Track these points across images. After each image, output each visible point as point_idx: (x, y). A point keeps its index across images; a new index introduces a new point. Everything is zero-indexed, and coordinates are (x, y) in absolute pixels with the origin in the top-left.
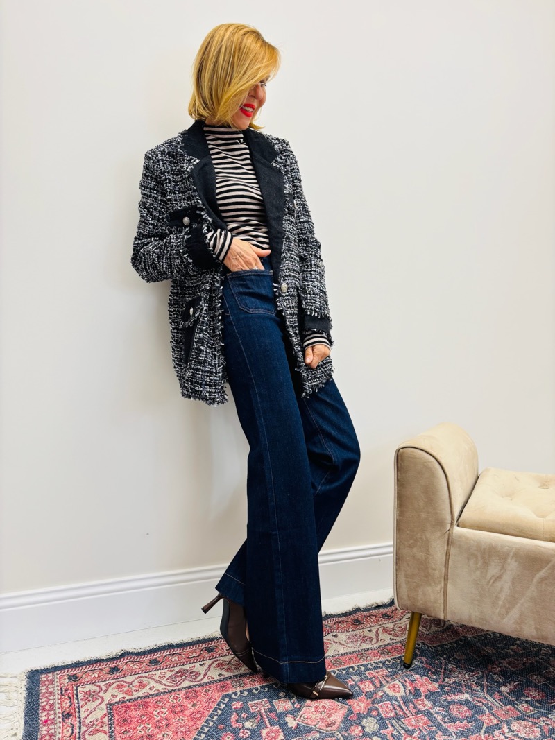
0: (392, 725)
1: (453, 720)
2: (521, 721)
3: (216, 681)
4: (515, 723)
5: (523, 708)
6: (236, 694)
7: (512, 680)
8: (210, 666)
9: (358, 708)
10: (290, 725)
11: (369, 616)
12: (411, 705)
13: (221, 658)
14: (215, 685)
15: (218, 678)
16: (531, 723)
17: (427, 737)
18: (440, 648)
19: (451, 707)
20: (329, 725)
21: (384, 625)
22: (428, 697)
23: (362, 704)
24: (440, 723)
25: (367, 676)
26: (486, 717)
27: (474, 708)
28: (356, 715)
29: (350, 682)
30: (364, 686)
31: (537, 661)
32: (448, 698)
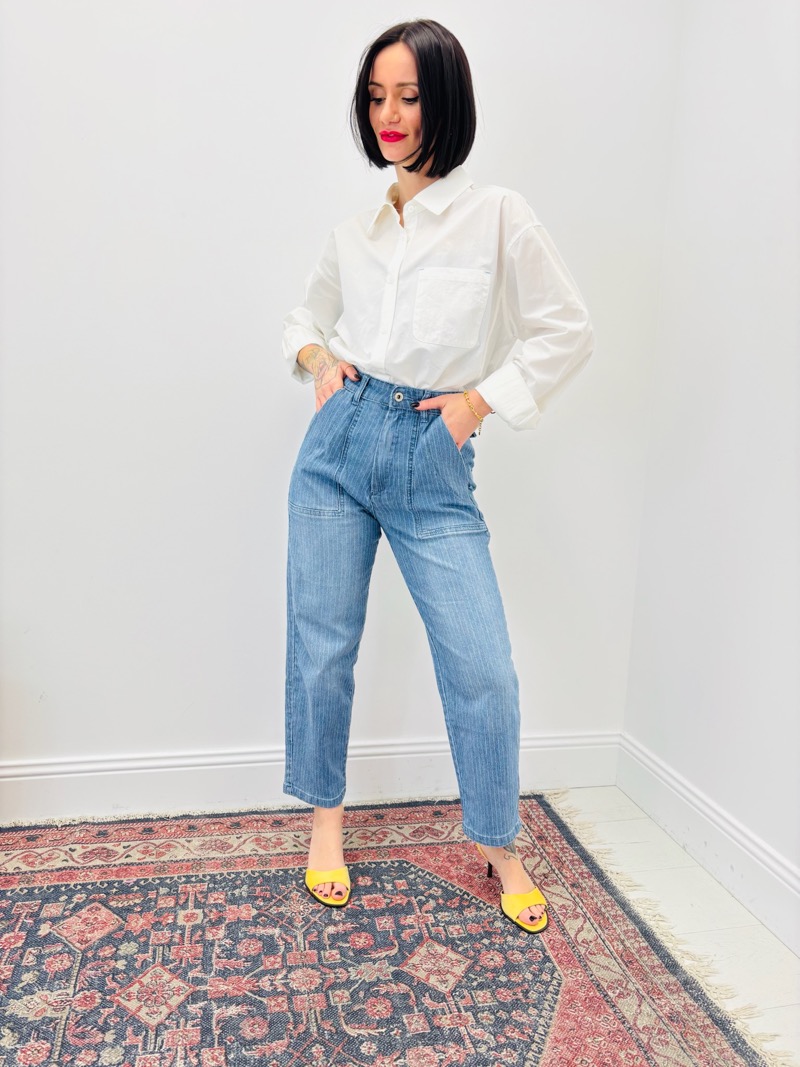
0: (154, 951)
1: (229, 957)
2: (309, 969)
3: (6, 874)
4: (299, 972)
5: (327, 954)
6: (13, 891)
7: (349, 921)
9: (133, 924)
10: (40, 933)
11: (257, 821)
12: (200, 933)
13: (35, 850)
15: (11, 871)
16: (319, 973)
17: (180, 971)
19: (244, 940)
20: (81, 942)
21: (263, 835)
22: (228, 926)
23: (141, 921)
24: (211, 958)
25: (177, 891)
26: (272, 959)
27: (270, 946)
28: (123, 933)
29: (152, 895)
30: (162, 902)
31: (409, 903)
32: (252, 930)
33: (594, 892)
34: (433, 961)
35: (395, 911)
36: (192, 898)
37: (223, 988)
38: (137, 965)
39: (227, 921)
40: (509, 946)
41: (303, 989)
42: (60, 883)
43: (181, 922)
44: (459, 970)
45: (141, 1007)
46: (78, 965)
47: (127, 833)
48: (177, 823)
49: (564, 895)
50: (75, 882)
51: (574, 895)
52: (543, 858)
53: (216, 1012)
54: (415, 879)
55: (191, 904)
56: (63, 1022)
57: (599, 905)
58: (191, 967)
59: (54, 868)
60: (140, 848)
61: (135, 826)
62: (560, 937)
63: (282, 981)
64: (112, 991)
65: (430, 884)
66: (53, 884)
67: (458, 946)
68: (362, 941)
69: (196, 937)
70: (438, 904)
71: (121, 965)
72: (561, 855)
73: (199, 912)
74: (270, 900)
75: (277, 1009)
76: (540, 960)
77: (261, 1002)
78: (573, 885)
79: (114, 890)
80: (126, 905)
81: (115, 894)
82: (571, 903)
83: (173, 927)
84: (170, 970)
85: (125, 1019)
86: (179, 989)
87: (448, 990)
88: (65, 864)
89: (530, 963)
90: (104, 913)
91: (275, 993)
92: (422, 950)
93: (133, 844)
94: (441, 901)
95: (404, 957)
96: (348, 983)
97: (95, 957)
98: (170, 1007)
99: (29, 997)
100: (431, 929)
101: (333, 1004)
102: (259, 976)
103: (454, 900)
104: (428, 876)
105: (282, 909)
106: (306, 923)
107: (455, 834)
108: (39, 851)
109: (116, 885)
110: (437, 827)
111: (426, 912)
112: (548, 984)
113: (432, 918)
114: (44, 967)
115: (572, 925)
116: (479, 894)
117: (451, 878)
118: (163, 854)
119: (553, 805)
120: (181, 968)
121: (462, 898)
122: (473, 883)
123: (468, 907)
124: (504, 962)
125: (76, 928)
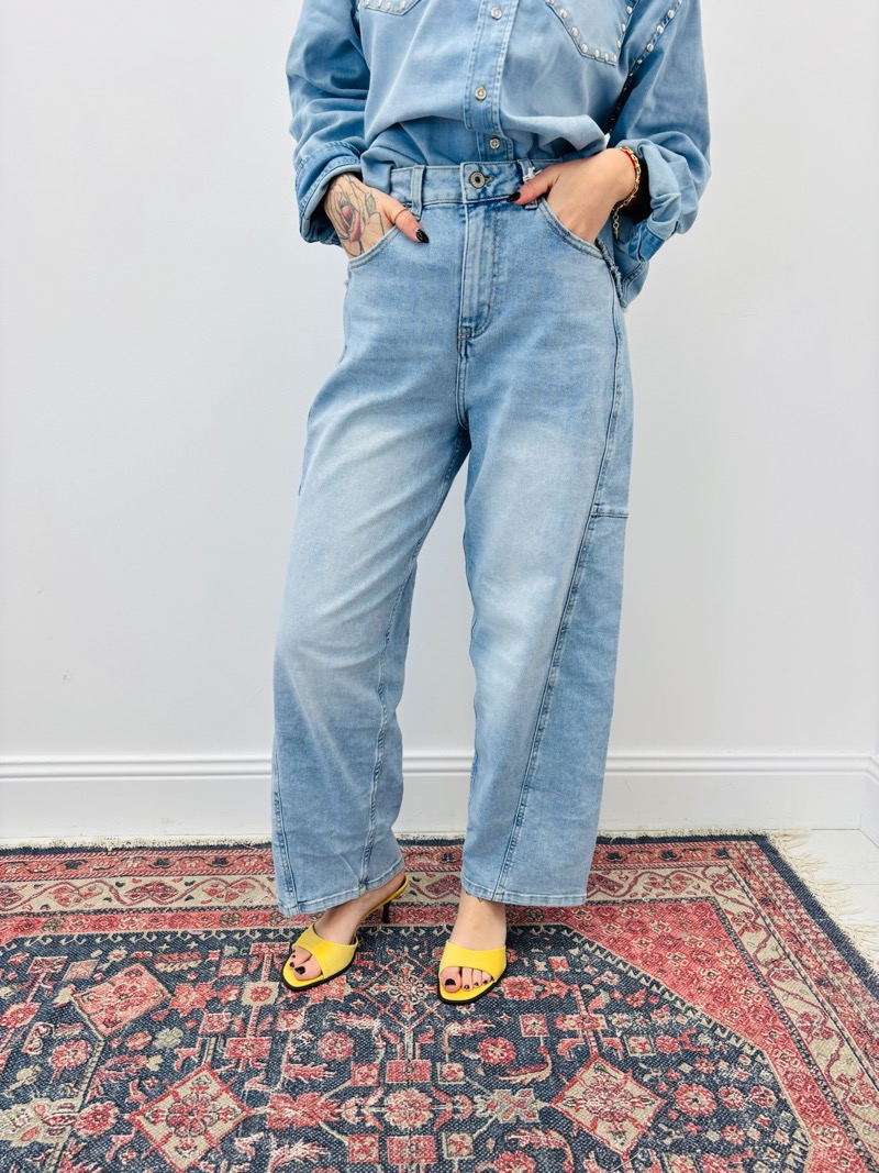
0: (203, 1045)
1: (307, 1056)
2: (416, 1092)
3: (29, 914)
4: (401, 1096)
5: (445, 1069)
6: (33, 939)
7: (481, 1018)
8: (46, 890)
9: (182, 1000)
10: (55, 1001)
12: (271, 1019)
13: (74, 882)
14: (23, 918)
15: (36, 910)
16: (430, 1100)
17: (233, 1079)
18: (423, 932)
19: (329, 1034)
20: (107, 1023)
22: (310, 1011)
23: (194, 996)
24: (280, 1060)
25: (248, 951)
26: (365, 1069)
27: (363, 1047)
28: (167, 1012)
29: (213, 956)
30: (226, 967)
31: (570, 991)
32: (342, 1019)
33: (853, 995)
34: (603, 1095)
35: (551, 1007)
36: (267, 965)
37: (289, 1113)
38: (176, 1065)
39: (310, 1004)
40: (721, 1078)
41: (404, 1125)
42: (95, 932)
43: (246, 1000)
44: (644, 1115)
45: (169, 1135)
46: (96, 1059)
47: (194, 865)
48: (260, 852)
49: (806, 998)
50: (115, 932)
51: (821, 998)
52: (770, 934)
53: (274, 1153)
54: (579, 956)
55: (264, 973)
56: (57, 1154)
57: (863, 1017)
58: (251, 1073)
59: (92, 908)
60: (207, 886)
61: (205, 854)
62: (800, 1067)
63: (374, 1110)
64: (134, 1106)
65: (603, 966)
66: (86, 933)
67: (645, 1072)
68: (498, 1051)
69: (265, 1026)
70: (613, 999)
71: (153, 1064)
72: (798, 930)
73: (274, 985)
74: (372, 974)
75: (362, 1157)
76: (771, 1106)
77: (340, 1143)
78: (819, 982)
79: (165, 946)
80: (177, 967)
81: (165, 952)
82: (817, 1011)
83: (236, 1006)
84: (220, 1076)
85: (144, 1154)
86: (227, 1112)
87: (624, 1149)
88: (107, 905)
89: (756, 1111)
90: (146, 980)
91: (360, 1130)
92: (588, 1075)
93: (198, 879)
94: (617, 995)
95: (560, 1086)
96: (473, 1122)
97: (122, 1049)
98: (209, 1139)
99: (21, 1106)
100: (603, 1039)
101: (445, 1156)
102: (342, 1097)
103: (637, 995)
104: (598, 953)
105: (387, 987)
106: (419, 1015)
107: (639, 889)
108: (77, 883)
109: (168, 938)
110: (613, 876)
111: (595, 1012)
112: (784, 1150)
113: (603, 1022)
114: (50, 1060)
115: (821, 1049)
116: (674, 985)
117: (633, 957)
118: (235, 896)
119: (781, 852)
120: (236, 1073)
121: (651, 993)
122: (666, 967)
123: (659, 1008)
124: (714, 1107)
125: (105, 1001)
